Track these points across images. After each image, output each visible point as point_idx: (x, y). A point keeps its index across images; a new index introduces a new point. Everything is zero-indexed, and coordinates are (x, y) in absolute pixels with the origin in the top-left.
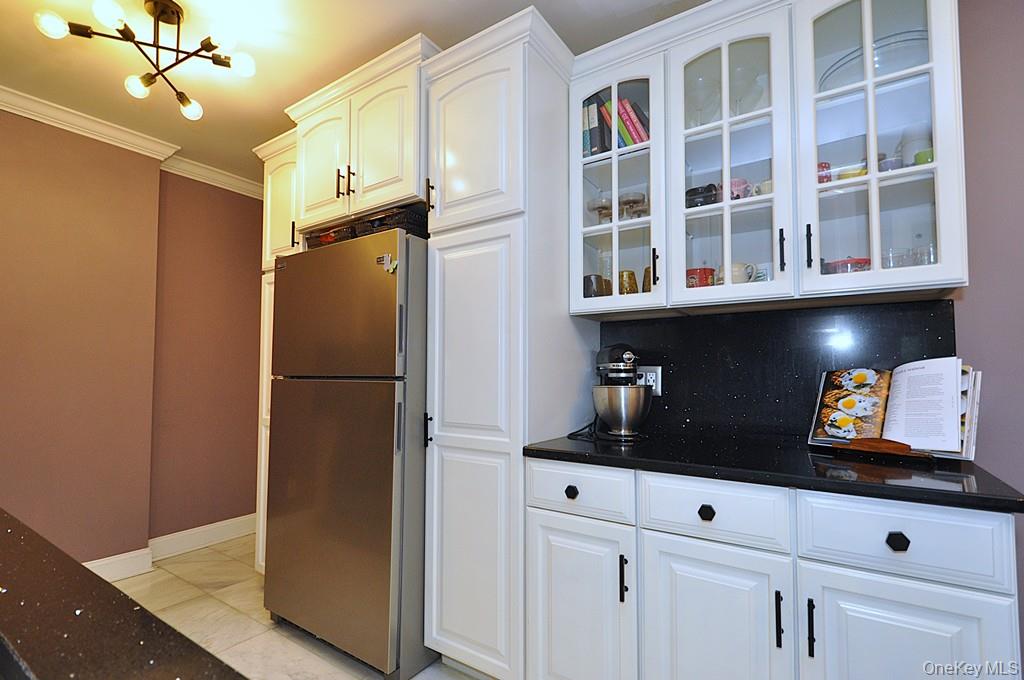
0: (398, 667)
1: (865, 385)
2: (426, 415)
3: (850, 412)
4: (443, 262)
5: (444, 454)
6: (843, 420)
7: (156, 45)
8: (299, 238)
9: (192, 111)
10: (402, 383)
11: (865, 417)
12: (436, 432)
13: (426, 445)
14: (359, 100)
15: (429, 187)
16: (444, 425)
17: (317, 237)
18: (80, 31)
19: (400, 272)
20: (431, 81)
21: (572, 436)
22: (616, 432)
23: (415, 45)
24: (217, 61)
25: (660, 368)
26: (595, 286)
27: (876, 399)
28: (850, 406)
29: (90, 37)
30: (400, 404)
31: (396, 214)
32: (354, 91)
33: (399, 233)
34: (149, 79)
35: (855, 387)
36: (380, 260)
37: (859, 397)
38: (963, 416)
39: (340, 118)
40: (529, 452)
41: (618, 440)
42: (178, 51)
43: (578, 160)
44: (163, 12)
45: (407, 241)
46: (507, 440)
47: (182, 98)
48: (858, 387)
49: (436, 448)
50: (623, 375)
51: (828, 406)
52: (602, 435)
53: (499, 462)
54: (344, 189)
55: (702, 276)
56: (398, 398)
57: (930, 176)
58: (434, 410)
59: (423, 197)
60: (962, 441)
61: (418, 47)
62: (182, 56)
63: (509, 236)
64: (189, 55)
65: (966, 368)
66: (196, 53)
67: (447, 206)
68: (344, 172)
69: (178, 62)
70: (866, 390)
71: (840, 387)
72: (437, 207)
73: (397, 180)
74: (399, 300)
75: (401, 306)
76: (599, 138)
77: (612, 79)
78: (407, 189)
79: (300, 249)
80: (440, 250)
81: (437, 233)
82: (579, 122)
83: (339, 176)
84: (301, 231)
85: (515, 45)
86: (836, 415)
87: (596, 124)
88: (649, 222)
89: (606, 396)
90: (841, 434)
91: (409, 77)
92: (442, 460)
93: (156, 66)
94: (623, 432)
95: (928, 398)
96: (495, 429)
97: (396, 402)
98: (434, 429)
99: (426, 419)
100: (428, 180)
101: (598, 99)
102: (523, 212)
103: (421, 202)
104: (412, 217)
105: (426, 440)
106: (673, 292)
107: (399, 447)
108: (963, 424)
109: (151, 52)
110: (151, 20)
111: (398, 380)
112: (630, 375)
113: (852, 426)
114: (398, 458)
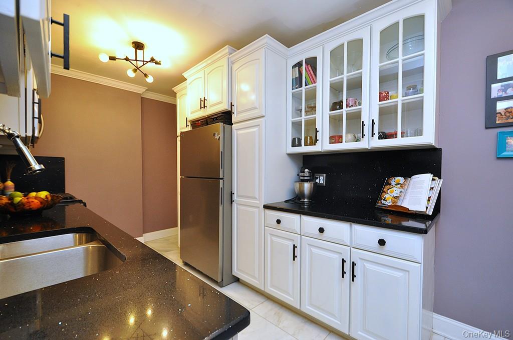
0: (222, 280)
1: (399, 184)
2: (232, 192)
3: (392, 194)
4: (237, 134)
5: (239, 207)
6: (389, 198)
7: (136, 60)
8: (189, 124)
9: (150, 80)
10: (222, 180)
11: (396, 197)
12: (235, 198)
13: (232, 203)
14: (208, 70)
15: (232, 105)
16: (238, 196)
17: (195, 124)
18: (112, 58)
19: (221, 140)
20: (233, 63)
21: (286, 201)
22: (302, 200)
23: (226, 49)
24: (157, 63)
25: (325, 175)
26: (296, 143)
27: (402, 190)
28: (392, 192)
29: (115, 60)
30: (221, 188)
31: (221, 116)
32: (205, 67)
33: (221, 124)
34: (135, 71)
35: (395, 185)
36: (214, 135)
37: (396, 189)
38: (430, 198)
39: (201, 78)
40: (266, 207)
41: (303, 203)
42: (143, 61)
43: (290, 91)
44: (138, 47)
45: (224, 127)
46: (258, 202)
47: (146, 75)
48: (396, 185)
49: (235, 204)
50: (306, 178)
51: (385, 192)
52: (297, 201)
53: (256, 210)
54: (203, 106)
55: (336, 138)
56: (221, 186)
57: (421, 98)
58: (235, 191)
59: (230, 109)
60: (427, 208)
61: (227, 51)
62: (145, 62)
63: (259, 125)
64: (147, 62)
65: (434, 178)
66: (150, 61)
67: (238, 113)
68: (203, 99)
69: (144, 65)
70: (400, 185)
71: (390, 184)
72: (235, 113)
73: (220, 103)
74: (221, 149)
75: (222, 152)
76: (298, 82)
77: (303, 58)
78: (224, 107)
79: (189, 129)
80: (236, 130)
81: (235, 123)
82: (291, 74)
83: (201, 101)
84: (189, 121)
85: (261, 49)
86: (387, 196)
87: (298, 76)
88: (315, 117)
89: (298, 186)
90: (386, 203)
91: (224, 62)
92: (237, 208)
93: (137, 67)
94: (306, 200)
95: (419, 190)
96: (254, 198)
97: (220, 187)
98: (235, 197)
99: (232, 194)
100: (231, 103)
101: (299, 64)
102: (264, 116)
103: (230, 111)
104: (226, 117)
105: (232, 201)
106: (324, 145)
107: (221, 203)
108: (429, 200)
109: (134, 62)
110: (134, 49)
111: (221, 179)
112: (309, 178)
113: (391, 200)
114: (221, 208)
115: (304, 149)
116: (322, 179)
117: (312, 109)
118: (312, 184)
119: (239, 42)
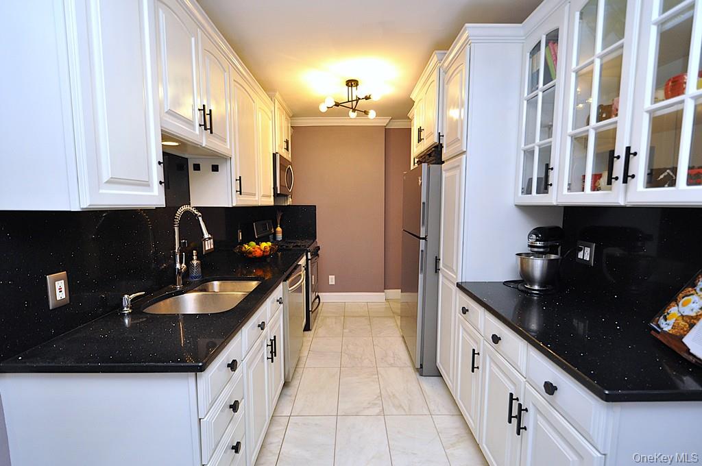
0: (421, 367)
2: (436, 257)
4: (445, 178)
6: (674, 314)
8: (416, 161)
10: (423, 241)
12: (441, 267)
15: (440, 137)
16: (445, 264)
19: (424, 187)
20: (446, 73)
21: (506, 283)
22: (529, 286)
23: (435, 57)
25: (595, 244)
30: (422, 251)
31: (433, 152)
37: (697, 298)
39: (422, 98)
40: (458, 286)
45: (429, 168)
46: (455, 277)
47: (366, 113)
49: (441, 275)
53: (453, 287)
58: (441, 256)
59: (438, 143)
68: (419, 130)
71: (694, 287)
72: (445, 146)
73: (432, 134)
74: (423, 199)
75: (424, 203)
77: (543, 35)
78: (433, 139)
80: (444, 171)
81: (447, 161)
85: (467, 47)
86: (673, 310)
88: (551, 143)
90: (663, 324)
94: (535, 287)
96: (453, 270)
97: (421, 249)
98: (441, 265)
99: (437, 260)
100: (440, 133)
102: (465, 151)
105: (437, 270)
106: (559, 195)
107: (422, 270)
111: (423, 239)
112: (542, 250)
113: (673, 320)
114: (421, 276)
115: (536, 199)
116: (589, 251)
117: (548, 128)
118: (546, 262)
119: (444, 44)
